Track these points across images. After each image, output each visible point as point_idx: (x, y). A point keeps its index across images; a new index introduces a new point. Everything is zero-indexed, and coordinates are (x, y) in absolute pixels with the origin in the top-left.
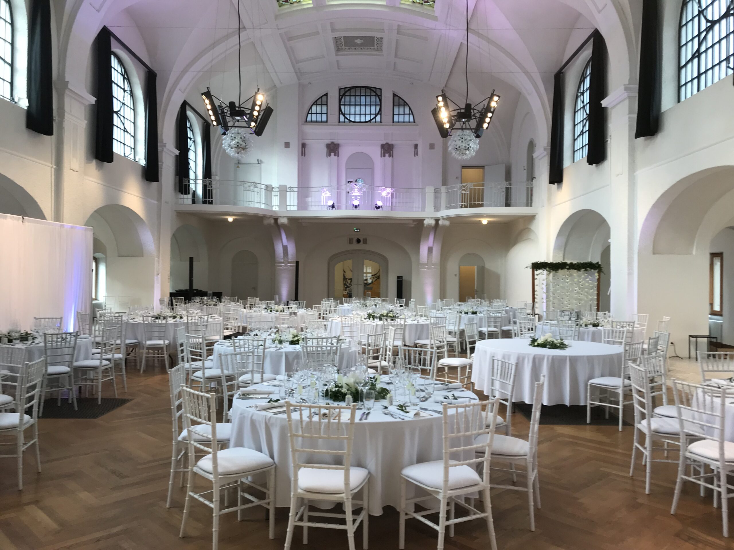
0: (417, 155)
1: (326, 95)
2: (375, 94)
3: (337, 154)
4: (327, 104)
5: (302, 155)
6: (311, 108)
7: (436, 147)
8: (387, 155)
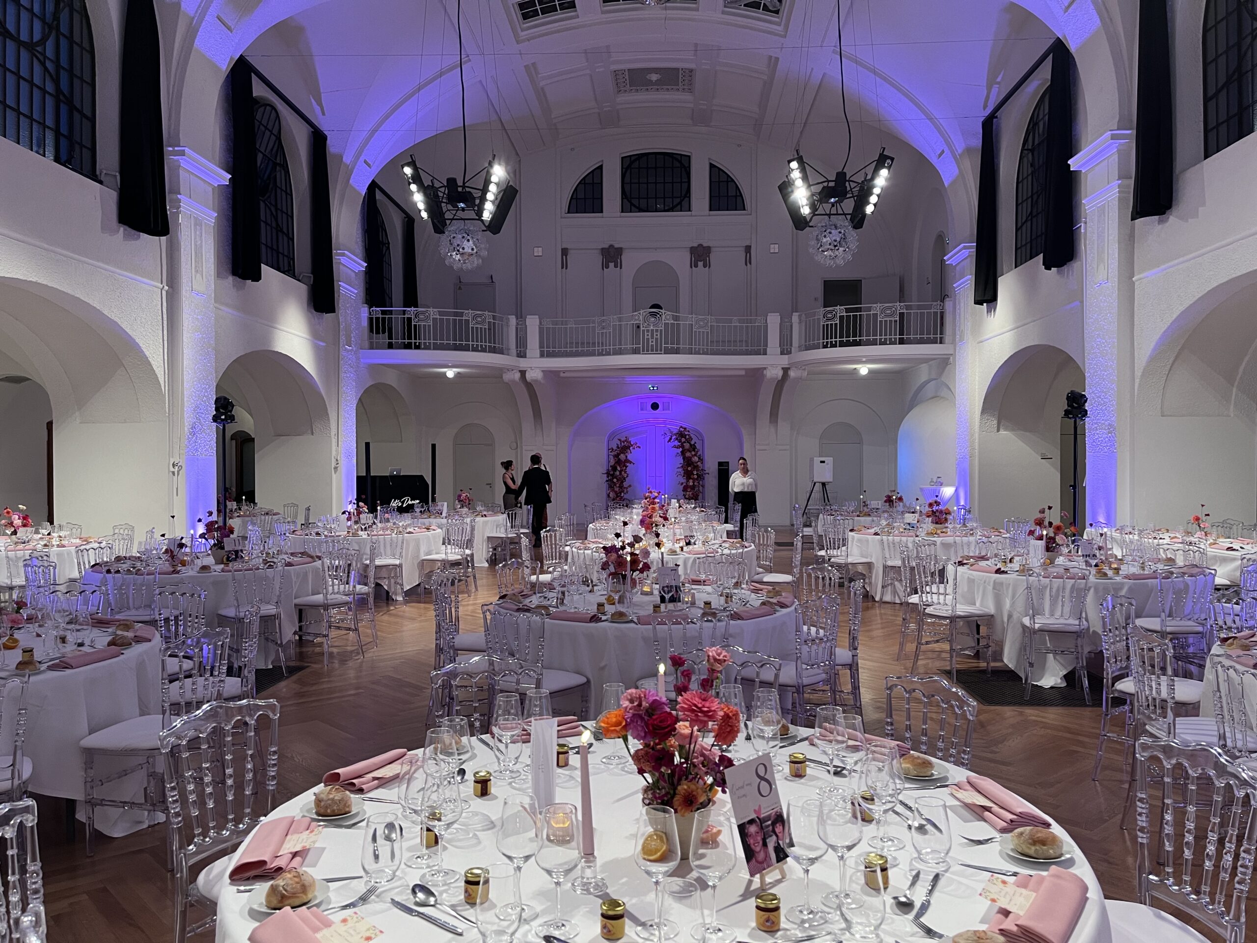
0: (750, 263)
1: (600, 168)
2: (679, 165)
4: (601, 184)
5: (563, 267)
6: (576, 189)
8: (700, 264)
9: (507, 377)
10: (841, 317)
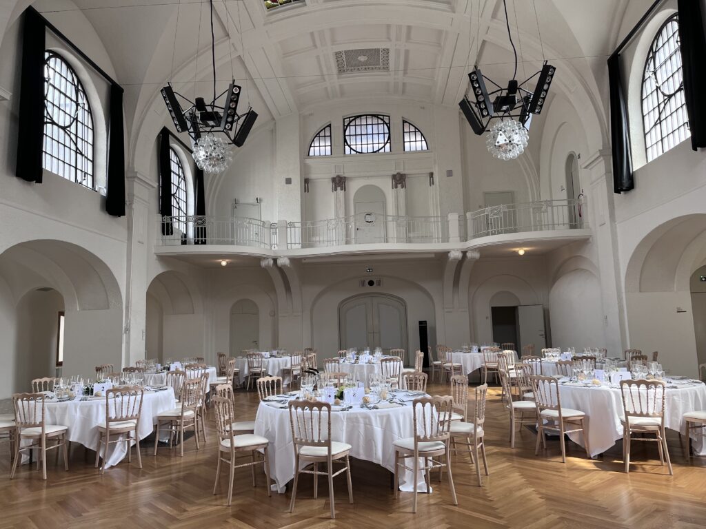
0: (433, 184)
1: (330, 126)
2: (382, 122)
3: (344, 188)
4: (331, 136)
5: (305, 191)
6: (313, 140)
7: (454, 173)
8: (399, 186)
9: (263, 264)
10: (505, 212)
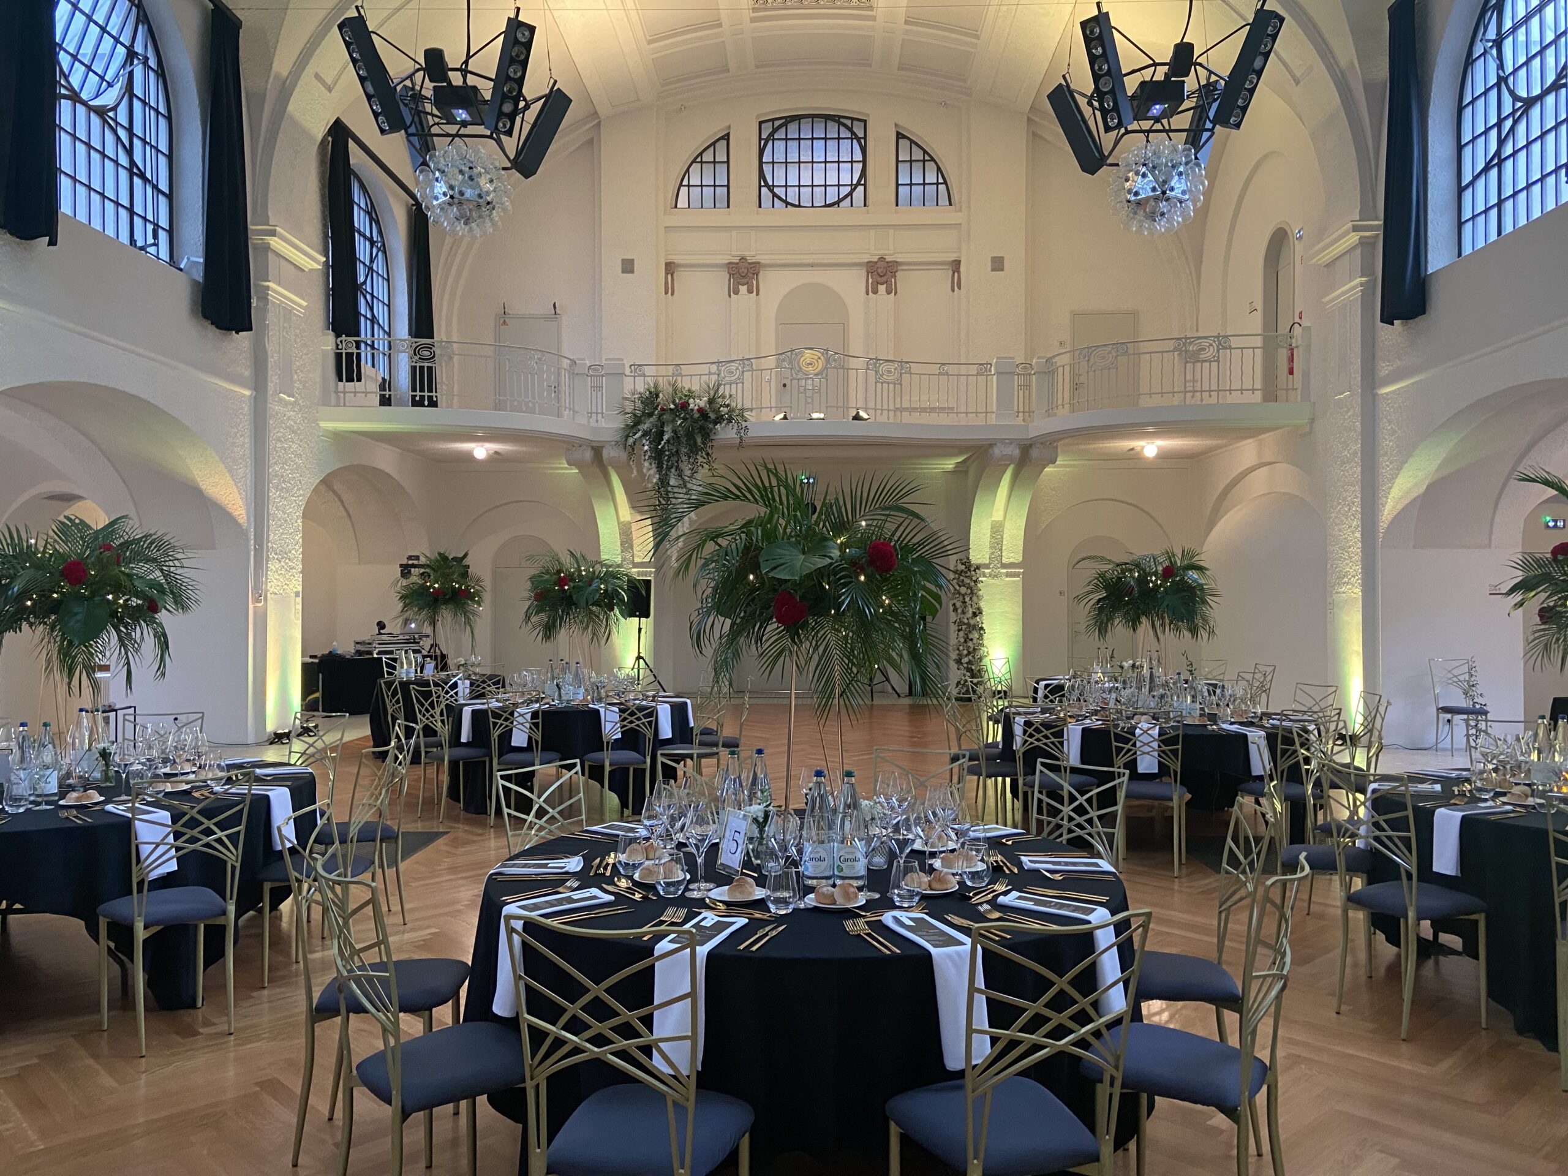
0: (959, 288)
1: (726, 137)
2: (848, 135)
3: (754, 289)
4: (728, 162)
5: (666, 293)
6: (688, 170)
7: (1008, 263)
8: (882, 288)
